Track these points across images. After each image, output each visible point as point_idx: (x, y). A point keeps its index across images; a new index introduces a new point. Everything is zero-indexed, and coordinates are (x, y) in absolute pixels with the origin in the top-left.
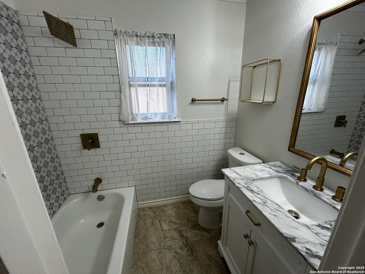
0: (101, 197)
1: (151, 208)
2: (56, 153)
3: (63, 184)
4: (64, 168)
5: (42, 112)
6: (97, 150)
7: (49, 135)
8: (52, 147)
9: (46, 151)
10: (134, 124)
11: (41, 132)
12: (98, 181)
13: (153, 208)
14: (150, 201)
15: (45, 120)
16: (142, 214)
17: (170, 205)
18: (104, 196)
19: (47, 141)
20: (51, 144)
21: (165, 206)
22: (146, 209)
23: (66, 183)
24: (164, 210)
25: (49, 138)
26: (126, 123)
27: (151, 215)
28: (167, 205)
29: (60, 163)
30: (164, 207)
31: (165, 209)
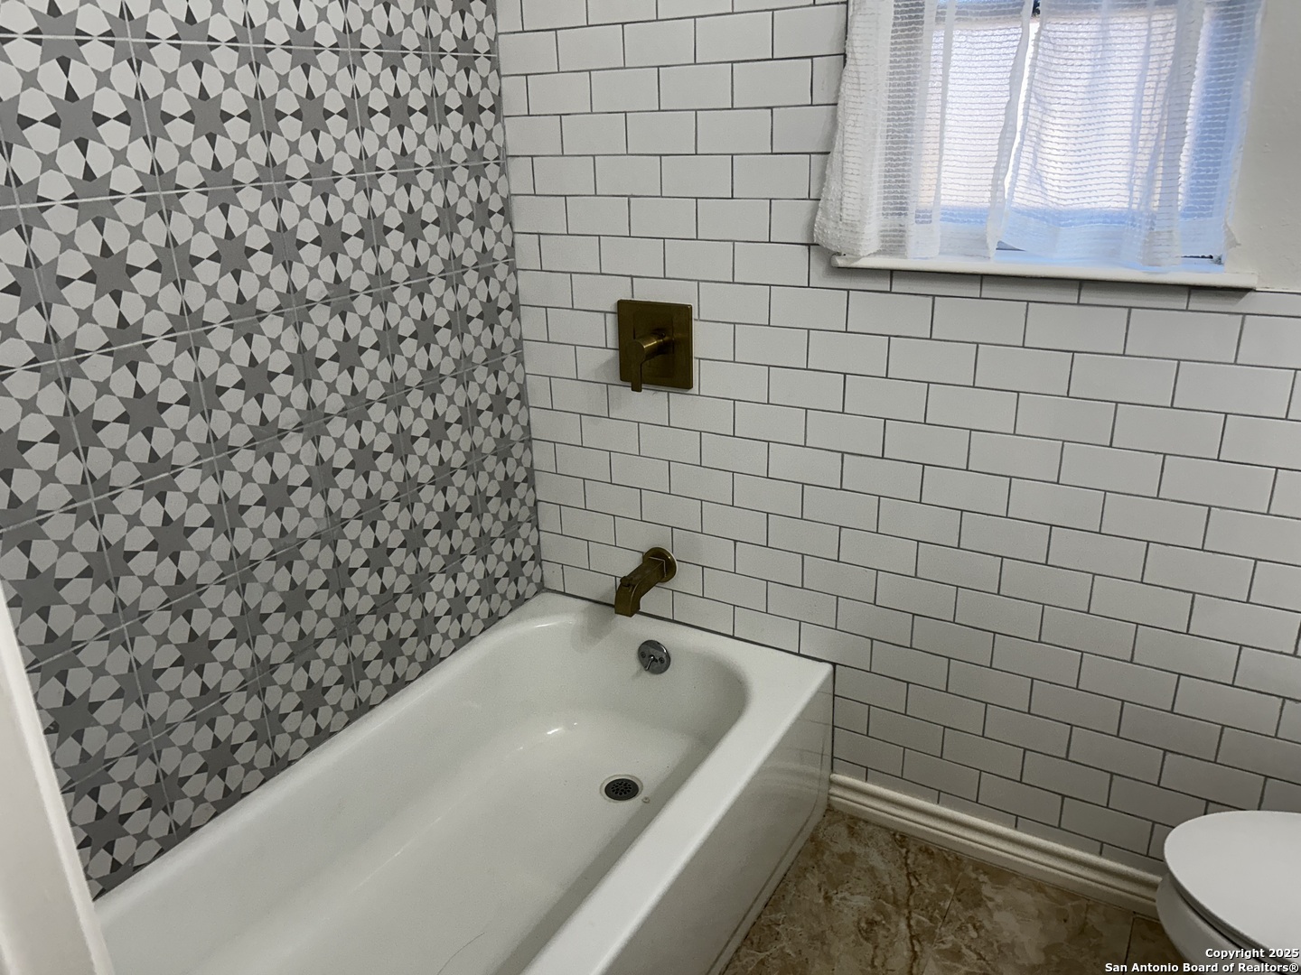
0: (658, 655)
1: (901, 839)
2: (519, 378)
3: (525, 530)
4: (541, 457)
5: (492, 171)
6: (677, 398)
7: (503, 286)
8: (508, 346)
9: (480, 355)
10: (892, 273)
11: (476, 267)
12: (658, 566)
13: (913, 849)
14: (906, 792)
15: (501, 212)
16: (837, 849)
17: (1037, 885)
18: (668, 655)
19: (490, 313)
20: (507, 332)
21: (1000, 874)
22: (870, 828)
23: (537, 527)
24: (977, 892)
25: (504, 302)
26: (840, 262)
27: (886, 880)
28: (1015, 874)
29: (527, 428)
30: (983, 878)
31: (987, 890)
